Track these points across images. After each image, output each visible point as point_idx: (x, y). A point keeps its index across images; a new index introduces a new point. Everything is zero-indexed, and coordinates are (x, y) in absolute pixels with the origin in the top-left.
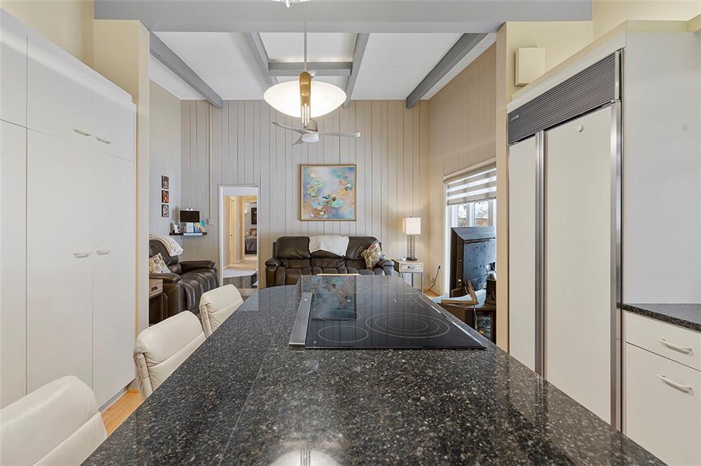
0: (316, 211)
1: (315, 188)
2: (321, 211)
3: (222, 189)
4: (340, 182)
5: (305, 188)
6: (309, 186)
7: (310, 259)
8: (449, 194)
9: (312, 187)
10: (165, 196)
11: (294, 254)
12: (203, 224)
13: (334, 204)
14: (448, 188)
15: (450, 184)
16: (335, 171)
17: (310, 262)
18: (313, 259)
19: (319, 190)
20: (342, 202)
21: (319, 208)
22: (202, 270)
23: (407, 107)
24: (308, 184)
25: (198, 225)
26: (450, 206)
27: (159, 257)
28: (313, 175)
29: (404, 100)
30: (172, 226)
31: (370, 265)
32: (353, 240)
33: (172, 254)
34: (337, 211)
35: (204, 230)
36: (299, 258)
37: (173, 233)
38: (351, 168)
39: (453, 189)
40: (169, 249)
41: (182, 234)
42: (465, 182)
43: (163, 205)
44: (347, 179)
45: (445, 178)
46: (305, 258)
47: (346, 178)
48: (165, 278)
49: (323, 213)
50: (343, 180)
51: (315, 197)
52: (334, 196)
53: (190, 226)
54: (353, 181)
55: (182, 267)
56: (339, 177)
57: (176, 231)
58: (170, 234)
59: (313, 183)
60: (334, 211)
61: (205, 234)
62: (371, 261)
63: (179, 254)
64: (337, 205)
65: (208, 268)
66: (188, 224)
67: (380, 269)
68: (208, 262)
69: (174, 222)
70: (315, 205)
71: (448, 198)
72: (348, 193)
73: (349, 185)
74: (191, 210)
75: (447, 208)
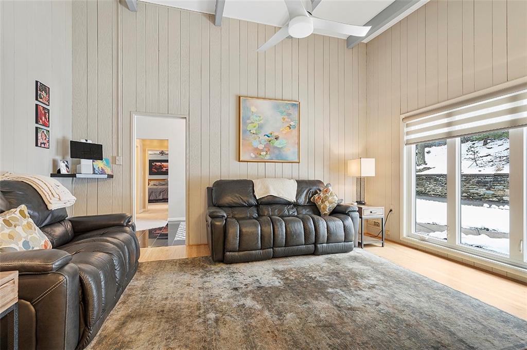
0: (257, 151)
1: (256, 124)
2: (262, 150)
3: (135, 118)
4: (284, 119)
5: (245, 123)
6: (248, 121)
7: (257, 206)
8: (408, 133)
9: (252, 123)
10: (41, 115)
11: (236, 200)
12: (108, 163)
13: (276, 143)
14: (407, 127)
15: (408, 122)
16: (278, 107)
17: (258, 211)
18: (261, 206)
19: (260, 127)
20: (285, 141)
21: (261, 147)
22: (111, 229)
23: (347, 47)
24: (249, 119)
25: (99, 164)
26: (410, 146)
27: (21, 212)
28: (253, 109)
29: (344, 40)
30: (55, 163)
31: (327, 212)
32: (301, 184)
33: (54, 205)
34: (280, 151)
35: (109, 171)
36: (244, 206)
37: (57, 174)
38: (295, 104)
39: (413, 128)
40: (47, 198)
41: (73, 176)
42: (449, 115)
43: (37, 128)
44: (291, 117)
45: (403, 116)
46: (250, 206)
47: (289, 115)
48: (26, 263)
49: (265, 153)
50: (286, 117)
51: (256, 134)
52: (276, 134)
53: (86, 165)
54: (297, 119)
55: (73, 227)
56: (282, 113)
57: (64, 171)
58: (52, 175)
59: (253, 118)
60: (277, 152)
61: (110, 176)
62: (327, 207)
63: (68, 205)
64: (280, 144)
65: (123, 226)
66: (84, 162)
67: (346, 216)
68: (122, 217)
69: (59, 158)
70: (256, 144)
71: (406, 138)
72: (292, 130)
73: (292, 123)
74: (89, 142)
75: (405, 147)
